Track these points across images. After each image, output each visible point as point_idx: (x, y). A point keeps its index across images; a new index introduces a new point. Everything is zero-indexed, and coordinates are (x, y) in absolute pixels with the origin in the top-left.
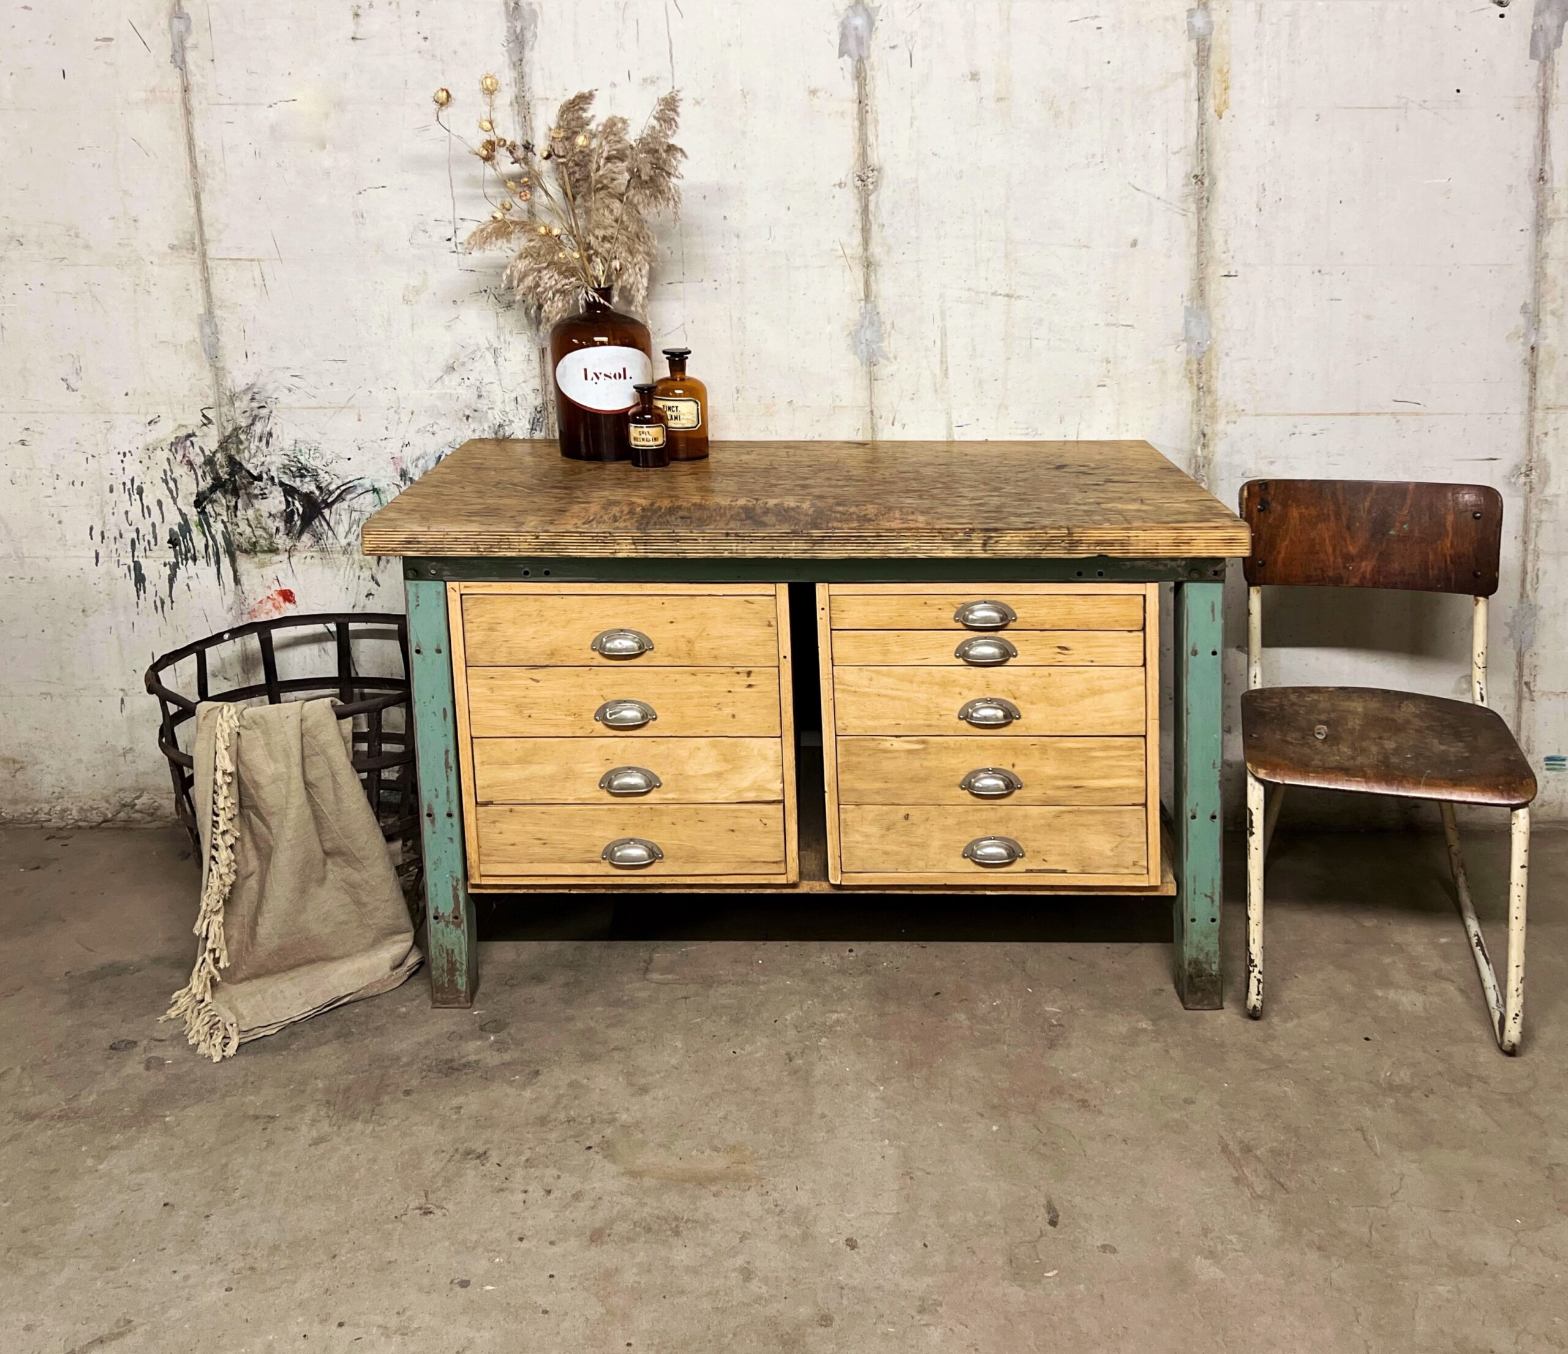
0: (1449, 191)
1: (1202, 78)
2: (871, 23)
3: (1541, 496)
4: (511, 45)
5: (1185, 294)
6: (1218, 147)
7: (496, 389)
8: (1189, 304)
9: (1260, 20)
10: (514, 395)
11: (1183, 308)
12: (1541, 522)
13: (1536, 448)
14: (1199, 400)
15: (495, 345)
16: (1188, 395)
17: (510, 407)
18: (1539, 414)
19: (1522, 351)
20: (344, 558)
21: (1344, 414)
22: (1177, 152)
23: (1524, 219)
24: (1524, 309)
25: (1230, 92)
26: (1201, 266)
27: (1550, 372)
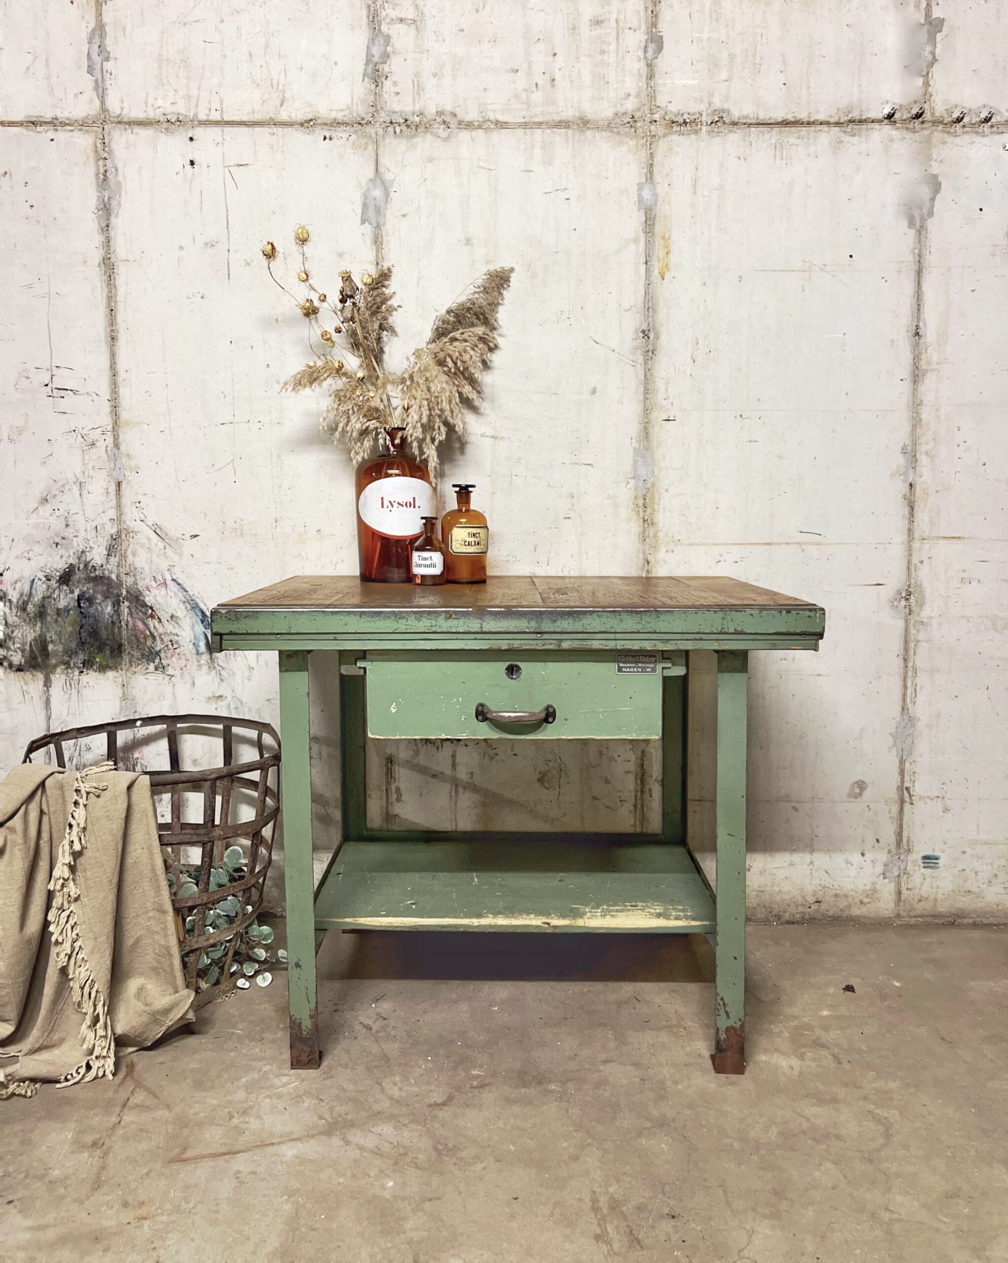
0: (844, 344)
1: (649, 244)
2: (387, 195)
3: (918, 618)
4: (100, 212)
5: (634, 436)
6: (661, 305)
7: (80, 518)
8: (637, 446)
9: (695, 193)
10: (94, 525)
11: (632, 449)
12: (918, 641)
13: (913, 575)
14: (644, 531)
15: (81, 479)
16: (635, 527)
17: (91, 534)
18: (916, 545)
19: (904, 488)
21: (761, 544)
22: (629, 310)
23: (904, 370)
24: (904, 451)
25: (670, 255)
26: (647, 411)
27: (925, 506)
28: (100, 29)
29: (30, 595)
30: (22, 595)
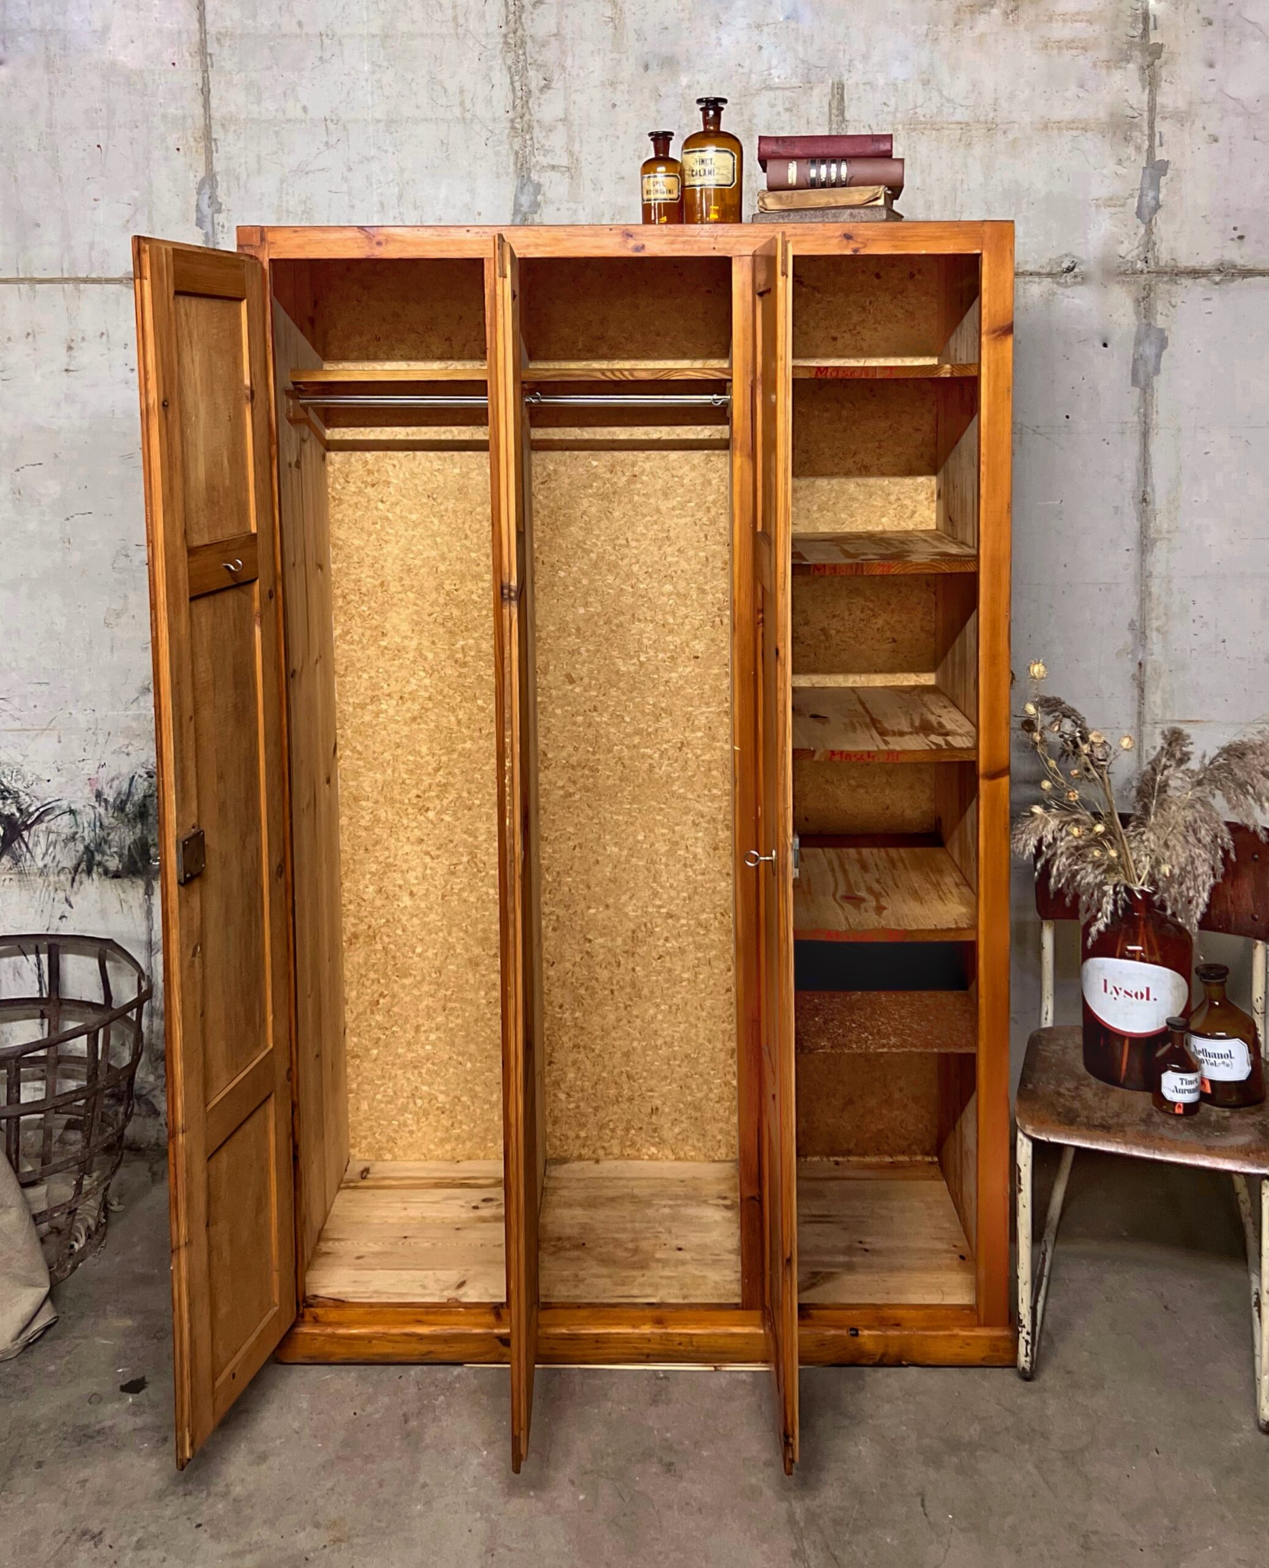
0: (1061, 512)
18: (1148, 729)
19: (1133, 668)
20: (40, 881)
23: (1129, 538)
24: (1131, 626)
27: (1157, 687)
28: (210, 179)
29: (129, 794)
30: (119, 794)
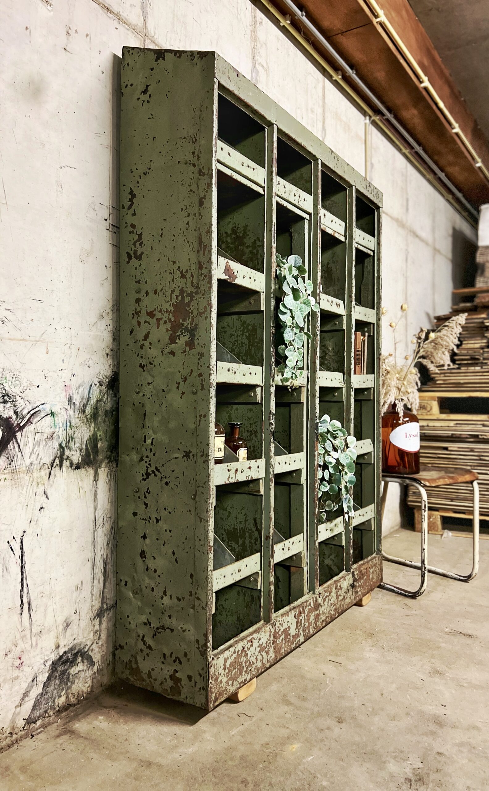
29: (89, 398)
30: (82, 399)
